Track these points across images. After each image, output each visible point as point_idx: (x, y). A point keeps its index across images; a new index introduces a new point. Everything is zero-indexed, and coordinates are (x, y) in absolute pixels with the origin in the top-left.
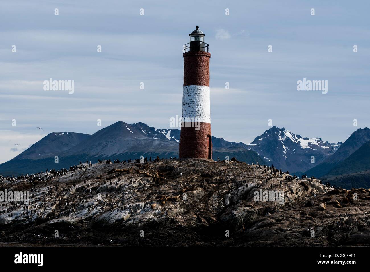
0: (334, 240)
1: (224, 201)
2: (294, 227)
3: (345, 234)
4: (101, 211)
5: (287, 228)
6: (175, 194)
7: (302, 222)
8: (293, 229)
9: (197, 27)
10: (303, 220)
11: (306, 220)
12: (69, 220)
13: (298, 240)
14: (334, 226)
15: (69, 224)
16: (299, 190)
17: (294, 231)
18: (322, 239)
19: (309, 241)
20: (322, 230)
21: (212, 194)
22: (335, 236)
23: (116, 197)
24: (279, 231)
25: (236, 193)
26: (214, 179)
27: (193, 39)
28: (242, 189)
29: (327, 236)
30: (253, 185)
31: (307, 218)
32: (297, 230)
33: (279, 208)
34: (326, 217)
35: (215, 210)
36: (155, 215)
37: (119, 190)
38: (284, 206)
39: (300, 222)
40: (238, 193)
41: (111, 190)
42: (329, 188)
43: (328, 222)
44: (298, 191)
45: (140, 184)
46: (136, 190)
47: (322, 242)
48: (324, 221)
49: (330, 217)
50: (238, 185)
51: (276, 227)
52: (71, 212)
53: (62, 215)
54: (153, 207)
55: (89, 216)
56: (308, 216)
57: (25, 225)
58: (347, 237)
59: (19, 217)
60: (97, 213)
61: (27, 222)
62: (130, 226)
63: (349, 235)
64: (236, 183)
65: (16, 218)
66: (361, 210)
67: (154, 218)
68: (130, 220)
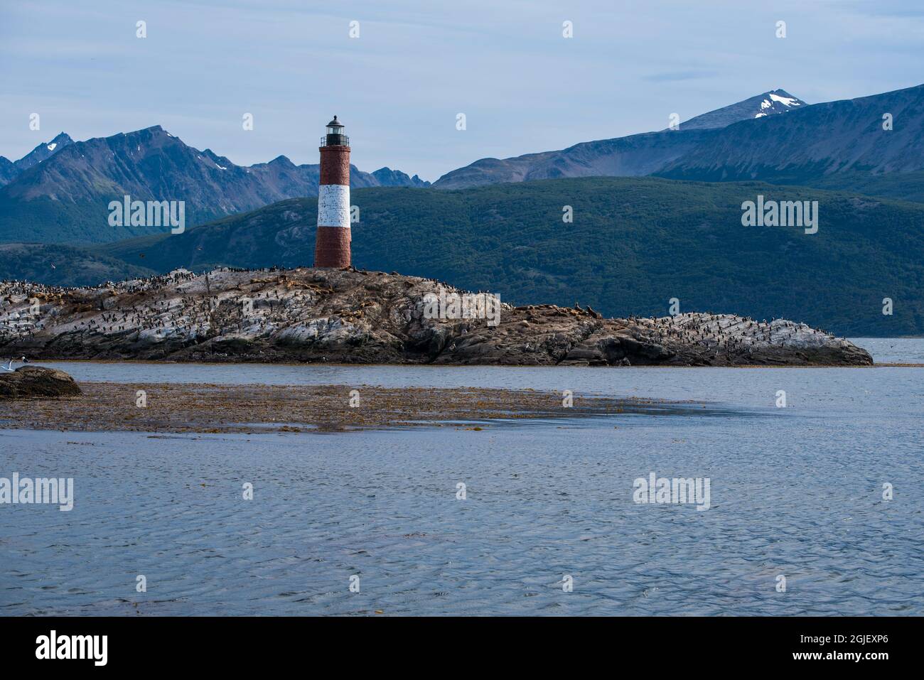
1: (404, 316)
4: (277, 327)
6: (353, 309)
9: (335, 117)
12: (242, 337)
15: (244, 341)
20: (540, 346)
21: (389, 309)
23: (282, 312)
26: (385, 292)
27: (331, 131)
35: (399, 326)
36: (349, 331)
37: (283, 304)
40: (418, 309)
41: (271, 304)
43: (542, 338)
45: (304, 298)
46: (303, 304)
51: (492, 343)
52: (236, 328)
53: (226, 332)
54: (343, 323)
55: (264, 332)
56: (517, 332)
57: (184, 343)
58: (566, 353)
59: (170, 334)
60: (273, 329)
61: (186, 340)
62: (328, 344)
63: (567, 351)
64: (409, 297)
65: (167, 335)
66: (564, 327)
67: (351, 335)
68: (323, 337)
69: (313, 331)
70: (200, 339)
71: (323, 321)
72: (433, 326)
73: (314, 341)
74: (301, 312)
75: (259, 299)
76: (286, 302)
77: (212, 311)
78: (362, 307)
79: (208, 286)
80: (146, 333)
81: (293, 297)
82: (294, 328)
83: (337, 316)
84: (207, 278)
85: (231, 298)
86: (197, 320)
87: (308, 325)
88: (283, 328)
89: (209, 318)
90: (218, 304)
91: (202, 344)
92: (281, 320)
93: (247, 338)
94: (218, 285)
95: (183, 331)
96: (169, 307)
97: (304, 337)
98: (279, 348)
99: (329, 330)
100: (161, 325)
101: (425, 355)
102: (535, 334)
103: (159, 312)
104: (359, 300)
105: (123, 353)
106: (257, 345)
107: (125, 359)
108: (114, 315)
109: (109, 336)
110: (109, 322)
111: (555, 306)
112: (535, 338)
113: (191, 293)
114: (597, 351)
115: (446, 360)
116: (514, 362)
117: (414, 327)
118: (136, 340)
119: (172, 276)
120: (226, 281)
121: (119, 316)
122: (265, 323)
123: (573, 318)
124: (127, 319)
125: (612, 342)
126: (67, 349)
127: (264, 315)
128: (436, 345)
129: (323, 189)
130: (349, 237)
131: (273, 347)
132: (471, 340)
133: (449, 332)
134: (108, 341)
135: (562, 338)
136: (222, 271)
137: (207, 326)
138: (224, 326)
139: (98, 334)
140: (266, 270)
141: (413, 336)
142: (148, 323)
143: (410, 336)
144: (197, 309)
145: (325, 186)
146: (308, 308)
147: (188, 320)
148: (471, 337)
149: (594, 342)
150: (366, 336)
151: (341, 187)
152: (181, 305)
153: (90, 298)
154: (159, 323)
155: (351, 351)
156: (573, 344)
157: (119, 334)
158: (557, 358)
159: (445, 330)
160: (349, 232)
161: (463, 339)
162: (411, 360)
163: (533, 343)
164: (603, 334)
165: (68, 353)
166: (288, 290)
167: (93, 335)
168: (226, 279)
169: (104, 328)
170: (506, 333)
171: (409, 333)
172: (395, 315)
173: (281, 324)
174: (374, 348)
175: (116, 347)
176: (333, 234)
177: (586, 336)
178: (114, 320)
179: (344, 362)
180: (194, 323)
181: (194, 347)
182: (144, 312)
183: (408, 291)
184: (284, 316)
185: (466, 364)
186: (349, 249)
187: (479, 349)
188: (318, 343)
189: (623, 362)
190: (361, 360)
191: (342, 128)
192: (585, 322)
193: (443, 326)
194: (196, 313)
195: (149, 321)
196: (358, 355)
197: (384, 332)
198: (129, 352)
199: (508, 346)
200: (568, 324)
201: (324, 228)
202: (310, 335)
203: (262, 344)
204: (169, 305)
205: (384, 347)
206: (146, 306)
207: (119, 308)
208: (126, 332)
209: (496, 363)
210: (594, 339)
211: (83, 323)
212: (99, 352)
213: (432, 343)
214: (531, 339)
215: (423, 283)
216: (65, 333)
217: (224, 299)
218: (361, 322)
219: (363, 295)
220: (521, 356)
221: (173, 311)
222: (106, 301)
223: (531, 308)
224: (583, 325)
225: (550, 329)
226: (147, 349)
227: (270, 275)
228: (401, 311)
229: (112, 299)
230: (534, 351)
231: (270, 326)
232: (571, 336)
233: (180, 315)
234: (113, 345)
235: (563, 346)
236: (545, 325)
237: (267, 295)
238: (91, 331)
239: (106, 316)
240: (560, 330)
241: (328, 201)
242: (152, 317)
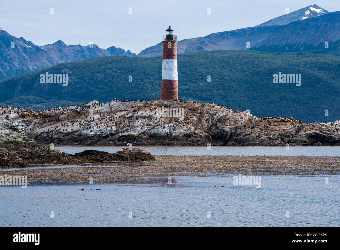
1: (208, 123)
4: (149, 129)
9: (170, 26)
12: (133, 134)
14: (281, 135)
15: (133, 136)
20: (278, 137)
21: (201, 119)
23: (150, 121)
24: (257, 138)
25: (213, 119)
26: (198, 111)
27: (168, 33)
28: (217, 117)
30: (221, 115)
32: (265, 137)
35: (206, 127)
36: (184, 130)
37: (150, 117)
40: (215, 119)
41: (144, 117)
43: (277, 132)
50: (212, 115)
51: (254, 135)
52: (129, 129)
53: (124, 131)
54: (181, 126)
55: (143, 131)
56: (265, 130)
57: (104, 136)
58: (290, 140)
59: (97, 132)
60: (147, 130)
61: (105, 135)
62: (175, 136)
63: (290, 139)
64: (210, 114)
65: (95, 133)
66: (287, 127)
67: (186, 132)
68: (172, 133)
69: (167, 130)
70: (112, 134)
71: (171, 126)
72: (224, 127)
73: (168, 135)
74: (159, 121)
75: (138, 115)
76: (151, 117)
77: (115, 121)
78: (188, 118)
79: (111, 109)
80: (84, 132)
81: (155, 114)
82: (158, 129)
83: (177, 123)
84: (109, 105)
85: (124, 114)
86: (109, 125)
87: (164, 128)
88: (152, 129)
89: (114, 124)
90: (118, 117)
91: (113, 137)
92: (150, 125)
93: (135, 134)
94: (116, 108)
95: (103, 131)
96: (94, 119)
97: (163, 133)
98: (151, 139)
99: (174, 130)
100: (92, 128)
101: (221, 142)
102: (273, 131)
103: (90, 122)
104: (186, 115)
105: (74, 142)
106: (140, 137)
107: (76, 145)
108: (67, 123)
109: (66, 133)
110: (65, 127)
111: (280, 117)
112: (274, 133)
113: (103, 112)
114: (305, 139)
115: (232, 144)
116: (266, 144)
117: (214, 128)
118: (80, 135)
119: (91, 104)
120: (120, 106)
121: (70, 124)
122: (142, 126)
123: (290, 123)
124: (74, 125)
125: (311, 134)
126: (46, 140)
127: (142, 123)
128: (226, 136)
129: (164, 62)
130: (177, 85)
131: (149, 139)
132: (244, 134)
133: (231, 130)
134: (66, 136)
135: (287, 133)
136: (116, 101)
137: (114, 128)
138: (123, 128)
139: (60, 132)
140: (138, 101)
141: (214, 132)
142: (84, 127)
143: (212, 132)
144: (108, 120)
145: (166, 60)
146: (163, 119)
147: (105, 125)
148: (243, 132)
149: (303, 135)
150: (193, 132)
151: (174, 60)
152: (100, 118)
153: (52, 115)
154: (91, 127)
155: (187, 140)
156: (292, 135)
157: (71, 132)
159: (230, 129)
160: (177, 82)
161: (239, 133)
162: (215, 144)
163: (274, 135)
164: (305, 131)
165: (47, 142)
166: (151, 111)
167: (58, 133)
168: (119, 105)
169: (63, 130)
170: (260, 131)
171: (212, 131)
172: (204, 122)
173: (151, 127)
174: (198, 138)
175: (71, 139)
176: (170, 83)
177: (298, 132)
178: (68, 126)
179: (184, 145)
180: (108, 127)
181: (110, 138)
182: (82, 122)
183: (209, 111)
184: (151, 123)
185: (243, 145)
186: (177, 91)
187: (249, 138)
188: (170, 136)
189: (318, 144)
190: (192, 144)
191: (173, 32)
192: (296, 125)
193: (229, 128)
194: (108, 122)
195: (85, 126)
196: (190, 142)
197: (200, 131)
198: (77, 141)
199: (262, 137)
200: (288, 126)
201: (166, 80)
202: (166, 132)
203: (143, 137)
204: (94, 118)
205: (202, 138)
206: (82, 119)
207: (68, 120)
208: (75, 131)
209: (258, 145)
210: (302, 133)
211: (52, 128)
212: (62, 142)
213: (224, 135)
214: (272, 133)
215: (215, 106)
216: (43, 132)
217: (120, 115)
218: (189, 126)
219: (188, 113)
220: (269, 141)
221: (96, 121)
222: (61, 116)
223: (269, 118)
224: (295, 126)
225: (280, 129)
226: (86, 139)
227: (141, 103)
228: (207, 120)
229: (64, 116)
230: (275, 139)
231: (145, 128)
232: (291, 132)
233: (101, 123)
234: (69, 138)
235: (288, 137)
236: (277, 126)
237: (142, 113)
238: (56, 131)
239: (63, 124)
240: (285, 129)
241: (167, 67)
242: (86, 124)
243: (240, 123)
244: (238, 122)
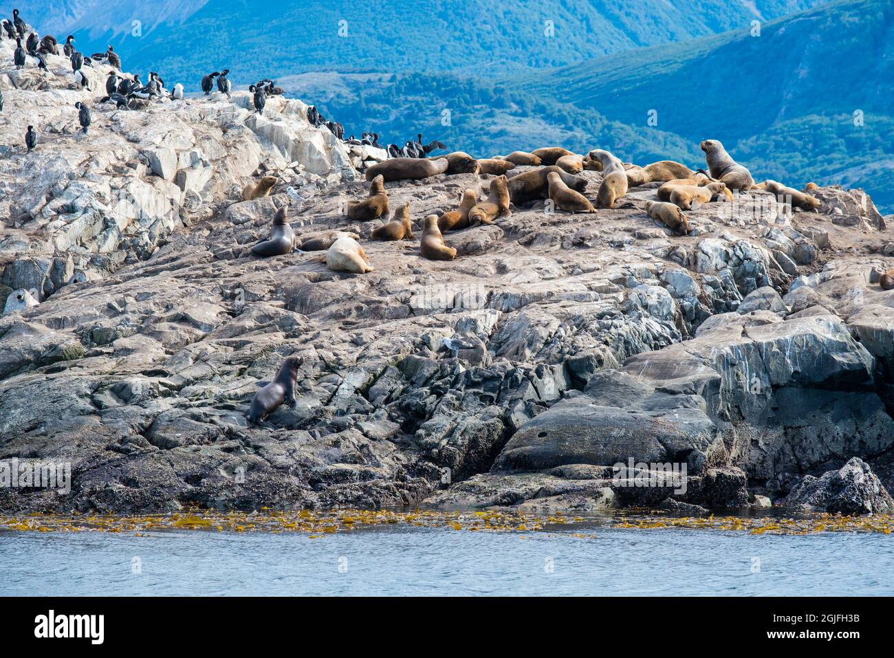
0: (436, 445)
2: (199, 371)
3: (496, 410)
5: (156, 380)
7: (238, 346)
8: (188, 383)
10: (243, 331)
11: (261, 329)
13: (228, 450)
14: (429, 363)
16: (194, 161)
17: (196, 396)
18: (365, 441)
19: (291, 453)
20: (365, 391)
22: (441, 421)
24: (107, 399)
29: (395, 426)
31: (266, 323)
32: (217, 390)
33: (83, 262)
34: (374, 312)
38: (109, 254)
39: (229, 344)
42: (358, 149)
44: (185, 163)
47: (370, 456)
48: (367, 334)
49: (396, 316)
56: (272, 307)
58: (510, 429)
63: (518, 418)
66: (572, 271)
158: (444, 459)
232: (582, 326)
243: (79, 224)
244: (70, 210)
